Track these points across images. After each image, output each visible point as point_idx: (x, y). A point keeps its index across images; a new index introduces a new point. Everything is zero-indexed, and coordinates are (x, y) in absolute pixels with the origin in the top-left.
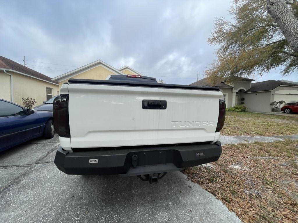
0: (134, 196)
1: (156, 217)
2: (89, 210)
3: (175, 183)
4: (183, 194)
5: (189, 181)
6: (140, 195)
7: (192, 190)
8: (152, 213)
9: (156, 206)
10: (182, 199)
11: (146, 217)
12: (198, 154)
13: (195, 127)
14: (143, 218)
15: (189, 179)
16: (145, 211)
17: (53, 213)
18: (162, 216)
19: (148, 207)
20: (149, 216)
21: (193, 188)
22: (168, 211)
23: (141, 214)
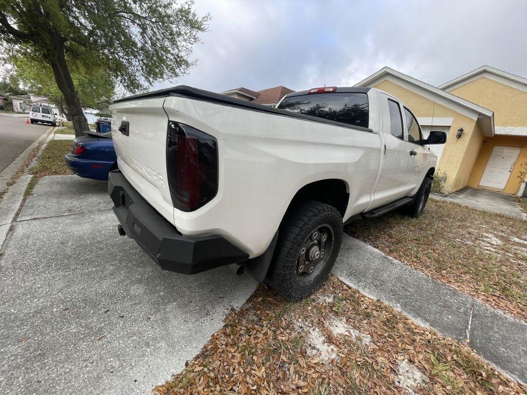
5: (227, 311)
10: (172, 305)
15: (232, 310)
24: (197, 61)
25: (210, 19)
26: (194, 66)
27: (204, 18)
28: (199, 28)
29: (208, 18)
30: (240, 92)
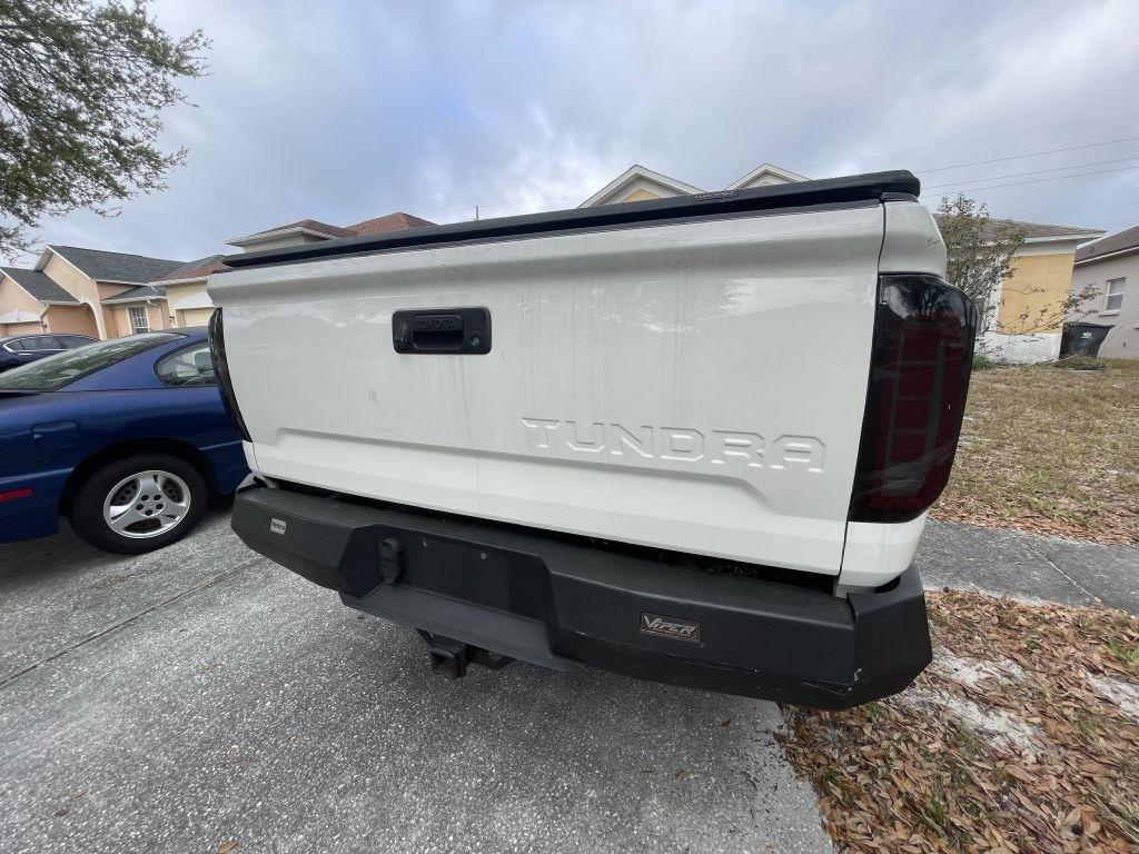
0: (494, 694)
1: (495, 811)
2: (361, 673)
3: (689, 721)
4: (685, 788)
5: (776, 749)
6: (513, 699)
7: (752, 798)
8: (496, 786)
9: (528, 772)
10: (655, 810)
11: (467, 784)
12: (655, 624)
13: (669, 460)
14: (455, 781)
15: (780, 739)
16: (481, 762)
17: (303, 639)
18: (517, 820)
19: (504, 755)
20: (477, 789)
21: (760, 795)
22: (554, 817)
23: (462, 767)
24: (183, 152)
25: (205, 44)
26: (179, 167)
27: (187, 41)
28: (177, 67)
29: (196, 41)
30: (311, 232)
